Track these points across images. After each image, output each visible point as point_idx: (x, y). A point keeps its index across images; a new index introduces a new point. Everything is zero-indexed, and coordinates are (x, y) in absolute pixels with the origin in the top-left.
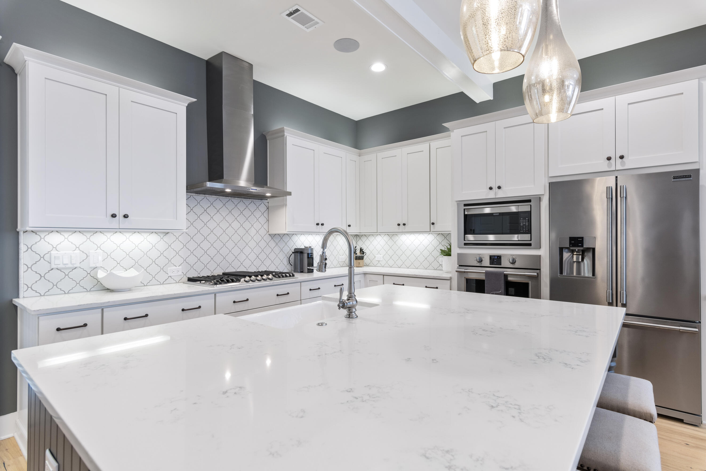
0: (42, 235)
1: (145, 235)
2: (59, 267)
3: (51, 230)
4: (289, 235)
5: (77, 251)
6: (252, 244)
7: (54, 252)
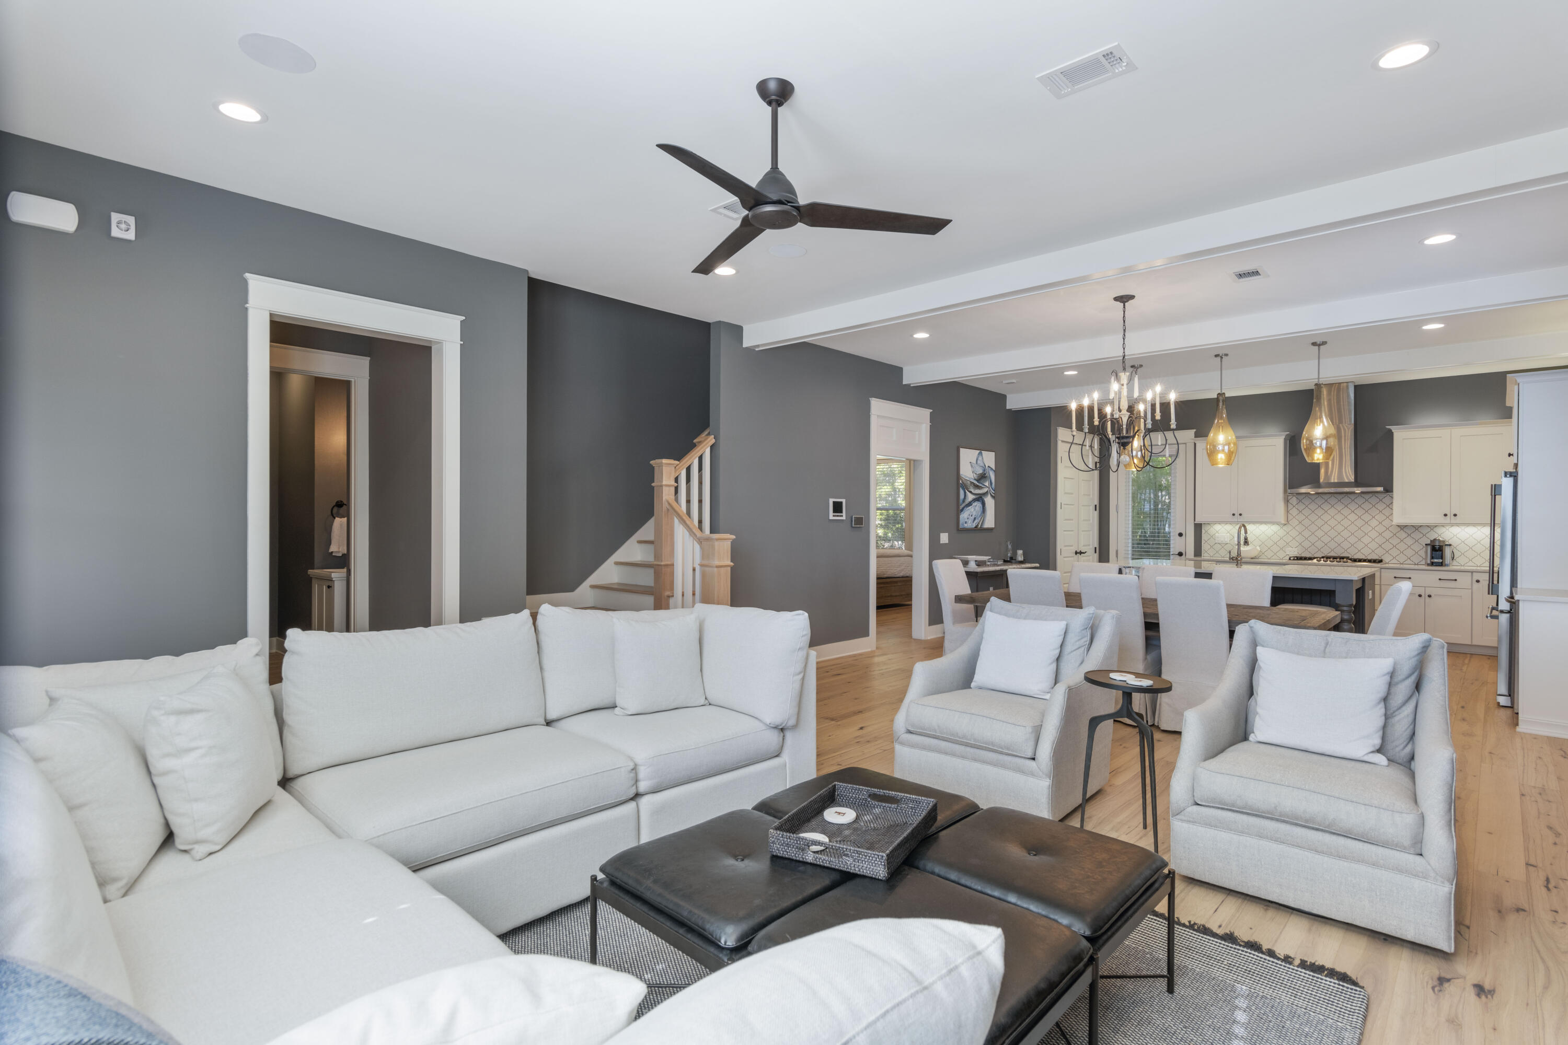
0: (1212, 525)
1: (1269, 525)
2: (1220, 542)
3: (1215, 523)
4: (1432, 527)
5: (1228, 534)
6: (1373, 534)
7: (1217, 534)
